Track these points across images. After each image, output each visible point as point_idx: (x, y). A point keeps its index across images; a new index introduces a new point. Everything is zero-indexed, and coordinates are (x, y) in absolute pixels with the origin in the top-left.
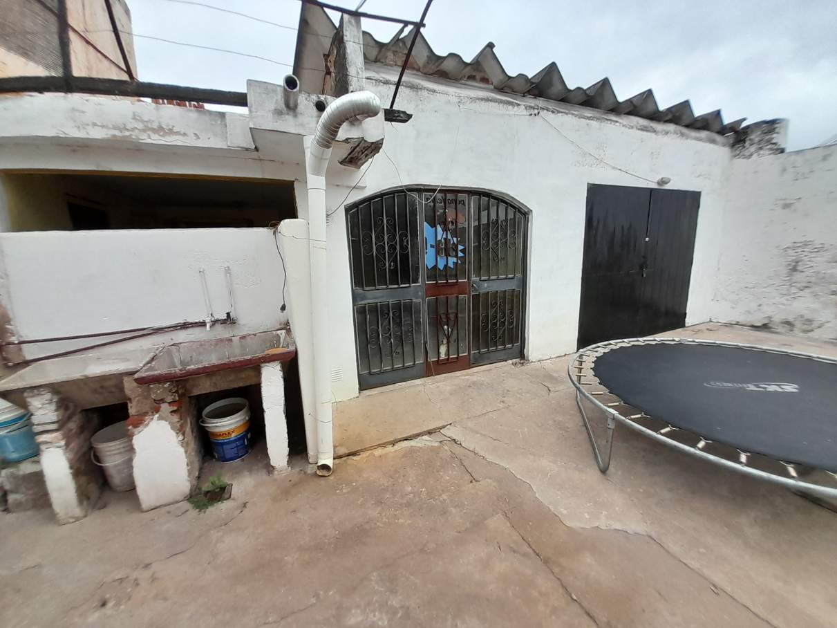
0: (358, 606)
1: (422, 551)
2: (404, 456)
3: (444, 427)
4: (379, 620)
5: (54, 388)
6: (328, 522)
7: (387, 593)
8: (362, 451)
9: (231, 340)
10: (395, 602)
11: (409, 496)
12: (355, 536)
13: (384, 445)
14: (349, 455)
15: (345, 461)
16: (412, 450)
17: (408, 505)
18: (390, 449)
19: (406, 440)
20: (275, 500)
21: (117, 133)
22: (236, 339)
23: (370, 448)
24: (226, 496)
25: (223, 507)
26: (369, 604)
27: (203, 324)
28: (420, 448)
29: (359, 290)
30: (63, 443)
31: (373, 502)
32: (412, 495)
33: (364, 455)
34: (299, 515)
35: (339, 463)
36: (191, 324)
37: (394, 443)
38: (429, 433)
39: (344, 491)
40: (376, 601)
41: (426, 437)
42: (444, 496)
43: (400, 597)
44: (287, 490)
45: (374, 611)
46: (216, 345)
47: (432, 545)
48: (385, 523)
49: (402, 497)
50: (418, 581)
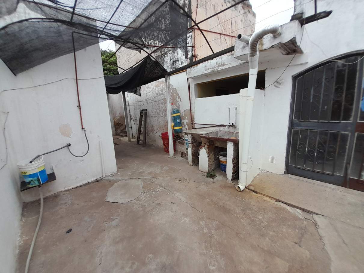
0: (206, 222)
1: (237, 234)
2: (276, 208)
3: (317, 214)
4: (205, 230)
5: (192, 134)
6: (224, 201)
7: (214, 228)
8: (259, 193)
9: (233, 133)
10: (213, 232)
11: (256, 219)
12: (226, 210)
13: (272, 198)
14: (253, 191)
15: (250, 192)
16: (284, 209)
17: (253, 221)
18: (273, 201)
19: (286, 204)
20: (221, 186)
21: (212, 70)
22: (235, 133)
23: (264, 195)
24: (213, 178)
25: (211, 180)
26: (208, 225)
27: (225, 126)
28: (289, 212)
29: (296, 121)
30: (191, 147)
31: (242, 209)
32: (258, 220)
33: (259, 195)
34: (220, 194)
35: (247, 191)
36: (224, 125)
37: (277, 201)
38: (304, 210)
39: (238, 199)
40: (210, 226)
41: (299, 211)
42: (271, 233)
43: (215, 233)
44: (225, 187)
45: (207, 227)
46: (229, 133)
47: (242, 236)
48: (237, 216)
49: (254, 217)
50: (224, 236)
